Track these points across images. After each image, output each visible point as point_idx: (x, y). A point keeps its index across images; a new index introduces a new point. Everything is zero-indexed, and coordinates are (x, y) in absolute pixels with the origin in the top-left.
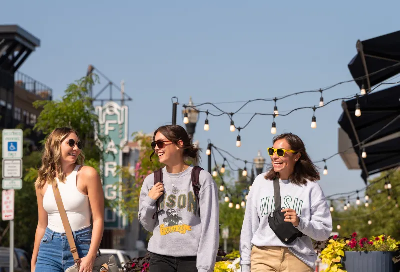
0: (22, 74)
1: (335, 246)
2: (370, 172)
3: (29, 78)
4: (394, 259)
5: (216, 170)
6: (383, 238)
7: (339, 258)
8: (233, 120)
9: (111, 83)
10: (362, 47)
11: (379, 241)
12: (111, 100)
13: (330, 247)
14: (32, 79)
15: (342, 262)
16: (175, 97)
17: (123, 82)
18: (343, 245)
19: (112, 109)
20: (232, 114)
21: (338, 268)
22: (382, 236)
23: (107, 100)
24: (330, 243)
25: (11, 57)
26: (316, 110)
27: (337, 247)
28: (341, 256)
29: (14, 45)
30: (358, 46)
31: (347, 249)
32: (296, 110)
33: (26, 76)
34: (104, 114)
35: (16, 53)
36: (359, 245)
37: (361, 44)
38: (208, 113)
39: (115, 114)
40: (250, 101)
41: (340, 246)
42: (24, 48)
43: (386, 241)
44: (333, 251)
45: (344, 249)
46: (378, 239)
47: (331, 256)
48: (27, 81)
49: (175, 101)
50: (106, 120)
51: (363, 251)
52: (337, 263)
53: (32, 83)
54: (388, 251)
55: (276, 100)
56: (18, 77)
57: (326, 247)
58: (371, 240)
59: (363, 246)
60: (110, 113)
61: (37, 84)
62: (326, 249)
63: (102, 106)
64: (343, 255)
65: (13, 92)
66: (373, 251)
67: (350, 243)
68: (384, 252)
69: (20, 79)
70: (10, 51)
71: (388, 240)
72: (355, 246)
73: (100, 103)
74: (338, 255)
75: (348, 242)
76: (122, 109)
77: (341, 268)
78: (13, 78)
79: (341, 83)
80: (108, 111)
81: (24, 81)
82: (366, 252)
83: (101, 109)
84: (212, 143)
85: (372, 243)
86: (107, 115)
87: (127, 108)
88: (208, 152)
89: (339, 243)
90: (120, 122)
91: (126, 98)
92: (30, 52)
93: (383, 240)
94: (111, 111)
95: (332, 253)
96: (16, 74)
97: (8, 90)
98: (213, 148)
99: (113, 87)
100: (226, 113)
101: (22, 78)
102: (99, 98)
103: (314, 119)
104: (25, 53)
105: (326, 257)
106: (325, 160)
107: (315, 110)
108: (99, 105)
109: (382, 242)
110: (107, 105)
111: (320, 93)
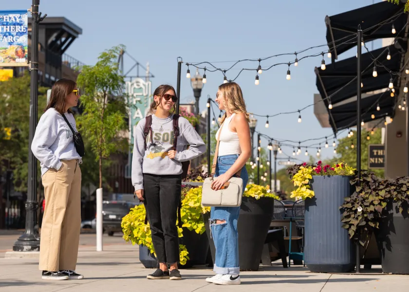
0: (68, 56)
1: (304, 172)
2: (339, 129)
3: (73, 59)
4: (351, 182)
5: (214, 119)
6: (342, 165)
7: (307, 181)
8: (226, 76)
9: (138, 64)
10: (329, 21)
11: (339, 168)
12: (138, 77)
13: (300, 172)
14: (76, 60)
15: (310, 183)
16: (179, 57)
17: (148, 64)
18: (311, 170)
19: (139, 84)
20: (225, 71)
21: (307, 188)
22: (341, 163)
23: (134, 77)
24: (300, 169)
25: (59, 42)
26: (291, 65)
27: (306, 173)
28: (309, 179)
29: (62, 33)
30: (326, 20)
31: (314, 175)
32: (275, 65)
33: (71, 57)
34: (132, 88)
35: (63, 39)
36: (323, 171)
37: (329, 19)
38: (205, 69)
39: (141, 88)
40: (239, 61)
41: (308, 172)
42: (69, 35)
43: (345, 168)
44: (302, 175)
45: (312, 174)
46: (338, 166)
47: (301, 179)
48: (72, 61)
49: (180, 60)
50: (134, 92)
51: (326, 176)
52: (306, 185)
53: (75, 63)
54: (346, 176)
55: (260, 60)
56: (64, 58)
57: (297, 172)
58: (333, 167)
59: (326, 171)
60: (137, 87)
61: (79, 64)
62: (297, 174)
63: (131, 81)
64: (311, 178)
65: (61, 70)
66: (334, 176)
67: (316, 170)
68: (343, 176)
69: (66, 60)
70: (58, 38)
71: (346, 167)
72: (320, 171)
73: (129, 79)
74: (306, 179)
75: (314, 168)
76: (147, 84)
77: (309, 189)
78: (61, 59)
79: (312, 48)
80: (135, 85)
81: (69, 62)
82: (329, 176)
83: (130, 84)
84: (211, 98)
85: (333, 169)
86: (134, 88)
87: (150, 83)
88: (208, 105)
89: (307, 169)
90: (145, 95)
91: (150, 75)
92: (74, 38)
93: (342, 167)
94: (138, 85)
95: (302, 177)
96: (63, 56)
97: (57, 68)
98: (212, 102)
99: (139, 66)
100: (219, 69)
101: (68, 59)
102: (128, 75)
103: (289, 73)
104: (70, 39)
105: (297, 180)
106: (299, 111)
107: (289, 66)
108: (128, 81)
109: (341, 168)
110: (134, 80)
111: (295, 55)
